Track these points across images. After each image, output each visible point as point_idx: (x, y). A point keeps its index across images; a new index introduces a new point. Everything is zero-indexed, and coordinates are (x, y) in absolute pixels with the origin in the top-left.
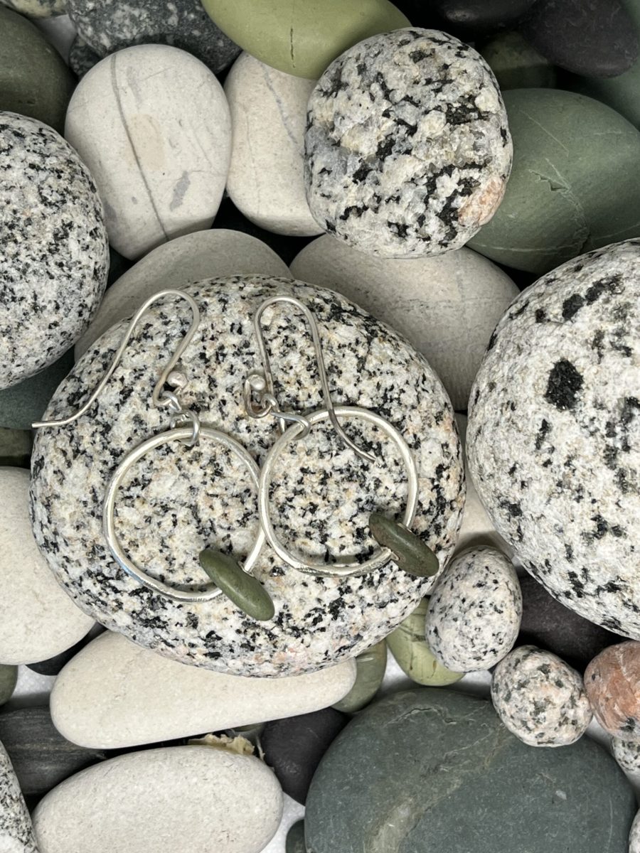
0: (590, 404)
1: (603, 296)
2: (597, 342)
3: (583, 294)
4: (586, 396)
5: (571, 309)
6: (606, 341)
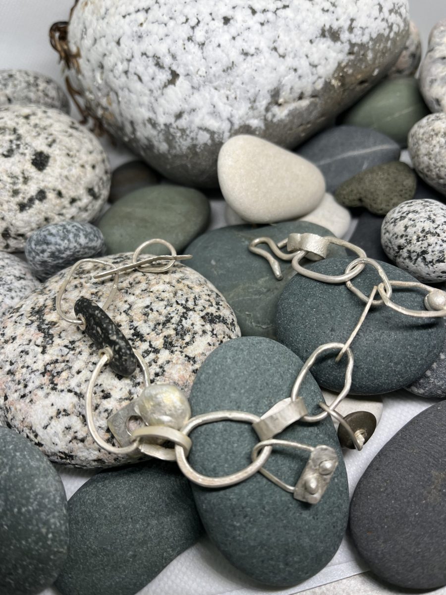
0: (28, 155)
1: (26, 201)
2: (26, 180)
3: (37, 202)
4: (29, 157)
5: (41, 195)
6: (21, 180)
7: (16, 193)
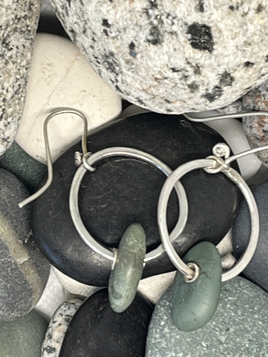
1: (211, 91)
6: (191, 71)
7: (193, 87)
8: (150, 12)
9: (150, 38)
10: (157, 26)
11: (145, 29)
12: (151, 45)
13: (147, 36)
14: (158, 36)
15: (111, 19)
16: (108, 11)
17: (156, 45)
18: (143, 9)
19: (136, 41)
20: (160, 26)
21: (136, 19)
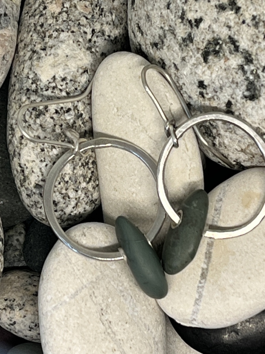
8: (246, 67)
9: (247, 93)
10: (253, 81)
11: (242, 85)
12: (248, 101)
13: (243, 93)
14: (255, 91)
15: (207, 79)
16: (203, 73)
17: (254, 101)
18: (238, 65)
19: (233, 98)
20: (256, 80)
21: (231, 77)
